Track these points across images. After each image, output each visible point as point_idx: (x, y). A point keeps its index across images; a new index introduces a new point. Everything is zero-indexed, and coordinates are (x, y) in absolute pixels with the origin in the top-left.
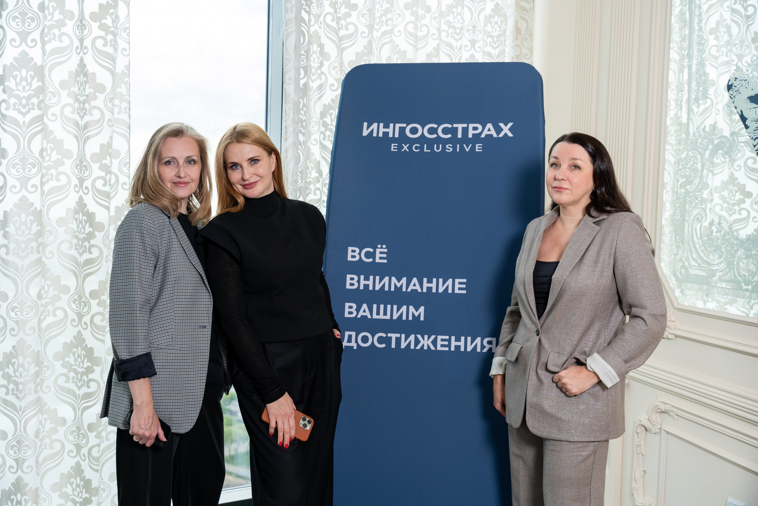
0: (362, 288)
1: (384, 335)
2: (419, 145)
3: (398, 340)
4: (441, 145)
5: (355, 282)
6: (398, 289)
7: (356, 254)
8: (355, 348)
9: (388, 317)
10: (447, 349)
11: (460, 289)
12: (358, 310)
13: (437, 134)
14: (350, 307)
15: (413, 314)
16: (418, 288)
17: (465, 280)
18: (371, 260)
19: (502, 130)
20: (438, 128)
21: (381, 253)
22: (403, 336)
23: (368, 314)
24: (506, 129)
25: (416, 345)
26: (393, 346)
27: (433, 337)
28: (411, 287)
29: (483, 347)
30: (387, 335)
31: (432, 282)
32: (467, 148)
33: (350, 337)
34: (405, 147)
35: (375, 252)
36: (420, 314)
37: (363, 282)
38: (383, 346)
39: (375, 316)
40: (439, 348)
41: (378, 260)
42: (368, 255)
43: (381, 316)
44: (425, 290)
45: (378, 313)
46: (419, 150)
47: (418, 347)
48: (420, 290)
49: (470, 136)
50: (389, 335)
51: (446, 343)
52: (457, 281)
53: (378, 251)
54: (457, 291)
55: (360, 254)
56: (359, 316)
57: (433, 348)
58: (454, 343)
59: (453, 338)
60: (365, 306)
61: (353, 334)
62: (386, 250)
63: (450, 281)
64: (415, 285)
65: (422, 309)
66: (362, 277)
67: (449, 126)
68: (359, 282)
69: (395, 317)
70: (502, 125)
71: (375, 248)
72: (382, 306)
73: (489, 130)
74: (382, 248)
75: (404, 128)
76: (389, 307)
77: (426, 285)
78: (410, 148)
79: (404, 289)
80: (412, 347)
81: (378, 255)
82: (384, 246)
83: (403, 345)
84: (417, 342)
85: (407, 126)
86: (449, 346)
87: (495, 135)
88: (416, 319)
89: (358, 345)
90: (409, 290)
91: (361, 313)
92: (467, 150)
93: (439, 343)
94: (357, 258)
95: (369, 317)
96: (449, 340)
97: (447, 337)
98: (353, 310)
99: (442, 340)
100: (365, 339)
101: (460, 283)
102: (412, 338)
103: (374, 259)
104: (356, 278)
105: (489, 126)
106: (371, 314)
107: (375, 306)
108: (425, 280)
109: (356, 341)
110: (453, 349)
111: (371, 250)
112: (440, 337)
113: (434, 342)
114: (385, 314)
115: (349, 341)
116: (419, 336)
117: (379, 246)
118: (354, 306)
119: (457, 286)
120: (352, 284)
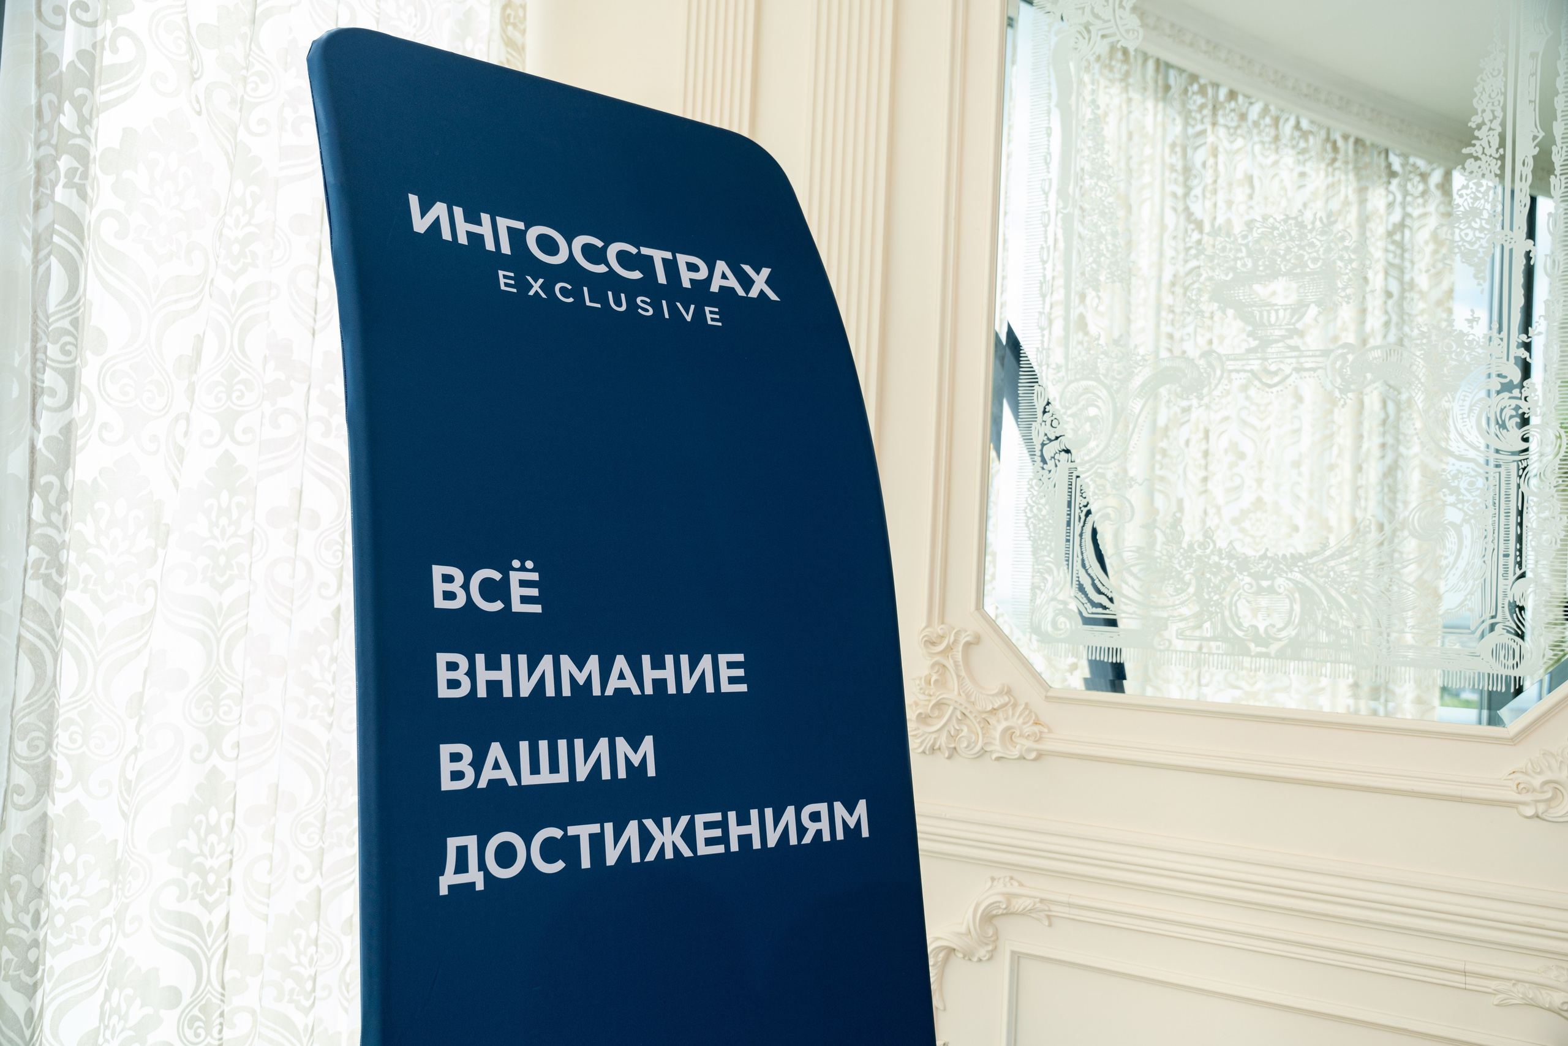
0: (482, 693)
1: (557, 833)
2: (569, 287)
3: (597, 842)
4: (623, 296)
5: (460, 675)
6: (582, 690)
7: (455, 587)
8: (480, 886)
9: (563, 777)
10: (720, 849)
11: (732, 680)
12: (478, 765)
13: (608, 265)
14: (456, 757)
15: (627, 759)
16: (630, 683)
17: (740, 657)
18: (498, 606)
19: (752, 282)
20: (605, 248)
21: (523, 584)
22: (609, 827)
23: (506, 773)
24: (760, 281)
25: (645, 848)
26: (586, 863)
27: (684, 820)
28: (614, 684)
29: (802, 831)
30: (565, 831)
31: (662, 666)
32: (688, 314)
33: (462, 851)
34: (536, 287)
35: (506, 580)
36: (644, 760)
37: (484, 675)
38: (560, 865)
39: (528, 779)
40: (703, 850)
41: (517, 607)
42: (490, 590)
43: (545, 777)
44: (649, 690)
45: (535, 769)
46: (571, 300)
47: (651, 856)
48: (636, 691)
49: (686, 284)
50: (572, 830)
51: (717, 833)
52: (724, 659)
53: (515, 577)
54: (726, 687)
55: (466, 586)
56: (482, 784)
57: (687, 852)
58: (735, 831)
59: (732, 816)
60: (496, 750)
61: (471, 842)
62: (535, 576)
63: (706, 661)
64: (622, 676)
65: (648, 744)
66: (480, 659)
67: (633, 250)
68: (471, 673)
69: (582, 775)
70: (747, 268)
71: (505, 569)
72: (543, 745)
73: (724, 276)
74: (523, 568)
75: (523, 233)
76: (562, 744)
77: (650, 674)
78: (548, 287)
79: (596, 691)
80: (636, 858)
81: (516, 592)
82: (529, 564)
83: (612, 857)
84: (646, 840)
85: (528, 227)
86: (724, 840)
87: (741, 292)
88: (636, 772)
89: (488, 877)
90: (609, 692)
91: (488, 774)
92: (689, 318)
93: (701, 834)
94: (459, 602)
95: (512, 782)
96: (723, 825)
97: (717, 817)
98: (464, 766)
99: (708, 826)
100: (506, 855)
101: (731, 665)
102: (632, 829)
103: (507, 601)
104: (462, 660)
105: (721, 266)
106: (517, 773)
107: (524, 746)
108: (646, 659)
109: (482, 866)
110: (734, 847)
111: (497, 576)
112: (700, 819)
113: (689, 836)
114: (554, 768)
115: (462, 867)
116: (649, 823)
117: (516, 563)
118: (466, 751)
119: (725, 673)
120: (454, 684)
